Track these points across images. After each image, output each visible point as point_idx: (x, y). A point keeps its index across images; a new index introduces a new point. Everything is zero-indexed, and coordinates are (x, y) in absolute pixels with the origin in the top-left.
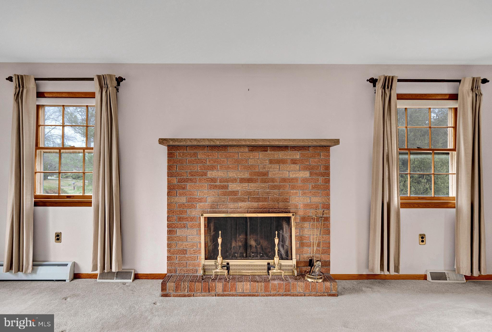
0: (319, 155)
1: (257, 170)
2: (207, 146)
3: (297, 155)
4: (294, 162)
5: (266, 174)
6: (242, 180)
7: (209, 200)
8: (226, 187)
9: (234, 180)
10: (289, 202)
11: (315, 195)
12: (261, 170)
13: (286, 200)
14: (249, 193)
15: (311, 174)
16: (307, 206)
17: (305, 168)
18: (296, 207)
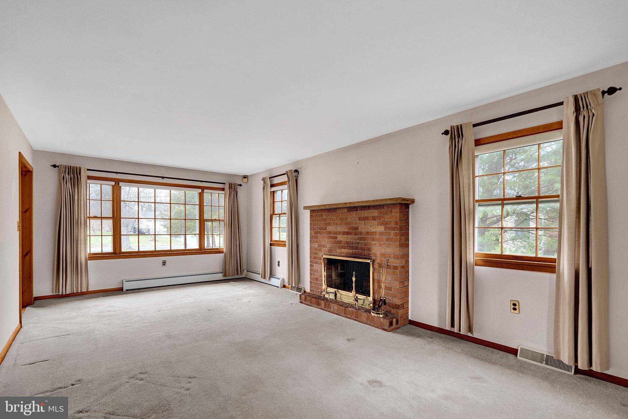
0: (391, 212)
1: (352, 226)
2: (327, 209)
3: (375, 213)
4: (374, 218)
5: (356, 229)
6: (344, 233)
7: (328, 246)
8: (336, 238)
9: (339, 233)
10: (371, 251)
11: (388, 246)
12: (354, 226)
13: (369, 249)
14: (348, 243)
15: (385, 228)
16: (382, 255)
17: (382, 224)
18: (375, 255)
